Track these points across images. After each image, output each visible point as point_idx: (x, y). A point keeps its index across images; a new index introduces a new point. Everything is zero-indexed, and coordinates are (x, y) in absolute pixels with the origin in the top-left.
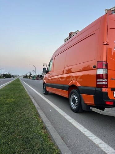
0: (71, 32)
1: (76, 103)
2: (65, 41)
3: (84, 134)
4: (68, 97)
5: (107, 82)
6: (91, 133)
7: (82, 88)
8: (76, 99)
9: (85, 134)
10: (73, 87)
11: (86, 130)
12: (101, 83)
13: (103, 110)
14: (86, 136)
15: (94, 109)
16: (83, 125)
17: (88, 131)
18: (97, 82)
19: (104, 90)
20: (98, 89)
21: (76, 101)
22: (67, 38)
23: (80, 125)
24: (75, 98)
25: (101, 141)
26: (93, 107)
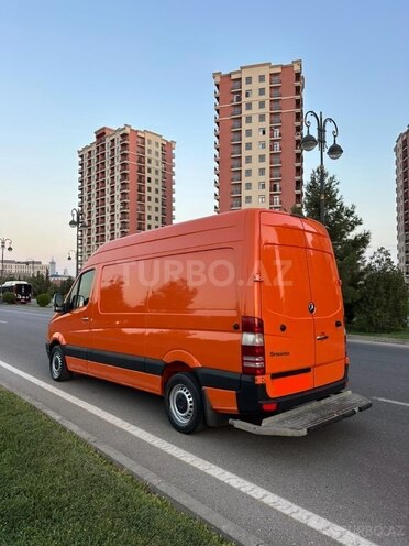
0: (104, 128)
1: (189, 409)
2: (82, 156)
3: (228, 485)
4: (159, 393)
5: (264, 361)
6: (242, 480)
7: (204, 371)
8: (189, 400)
9: (231, 484)
10: (179, 366)
11: (228, 474)
12: (252, 365)
13: (260, 424)
14: (235, 489)
15: (239, 424)
16: (219, 465)
17: (234, 476)
18: (243, 361)
19: (259, 380)
20: (246, 378)
21: (189, 405)
22: (87, 147)
23: (213, 466)
24: (184, 396)
25: (265, 492)
26: (235, 417)
